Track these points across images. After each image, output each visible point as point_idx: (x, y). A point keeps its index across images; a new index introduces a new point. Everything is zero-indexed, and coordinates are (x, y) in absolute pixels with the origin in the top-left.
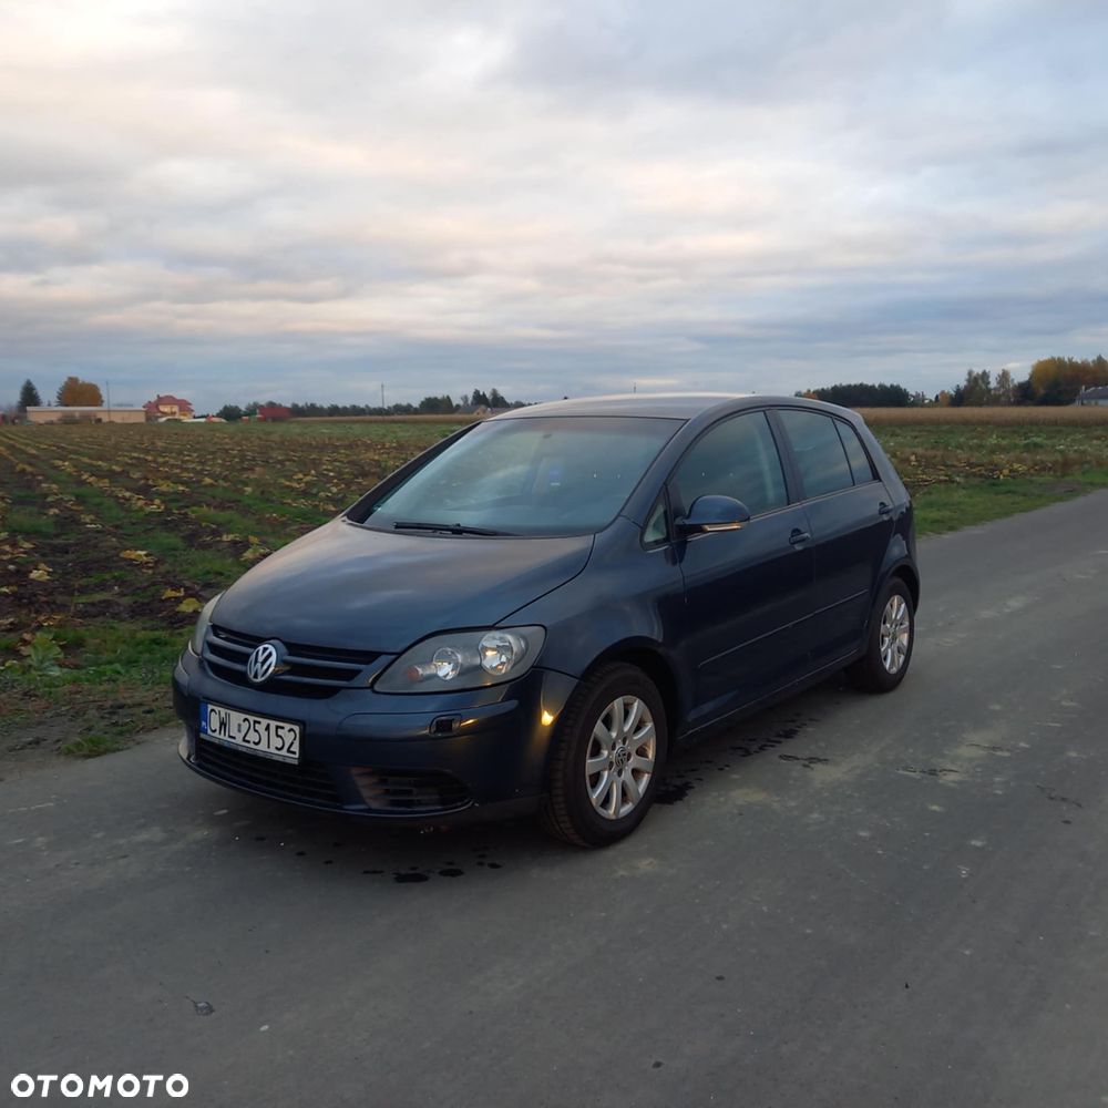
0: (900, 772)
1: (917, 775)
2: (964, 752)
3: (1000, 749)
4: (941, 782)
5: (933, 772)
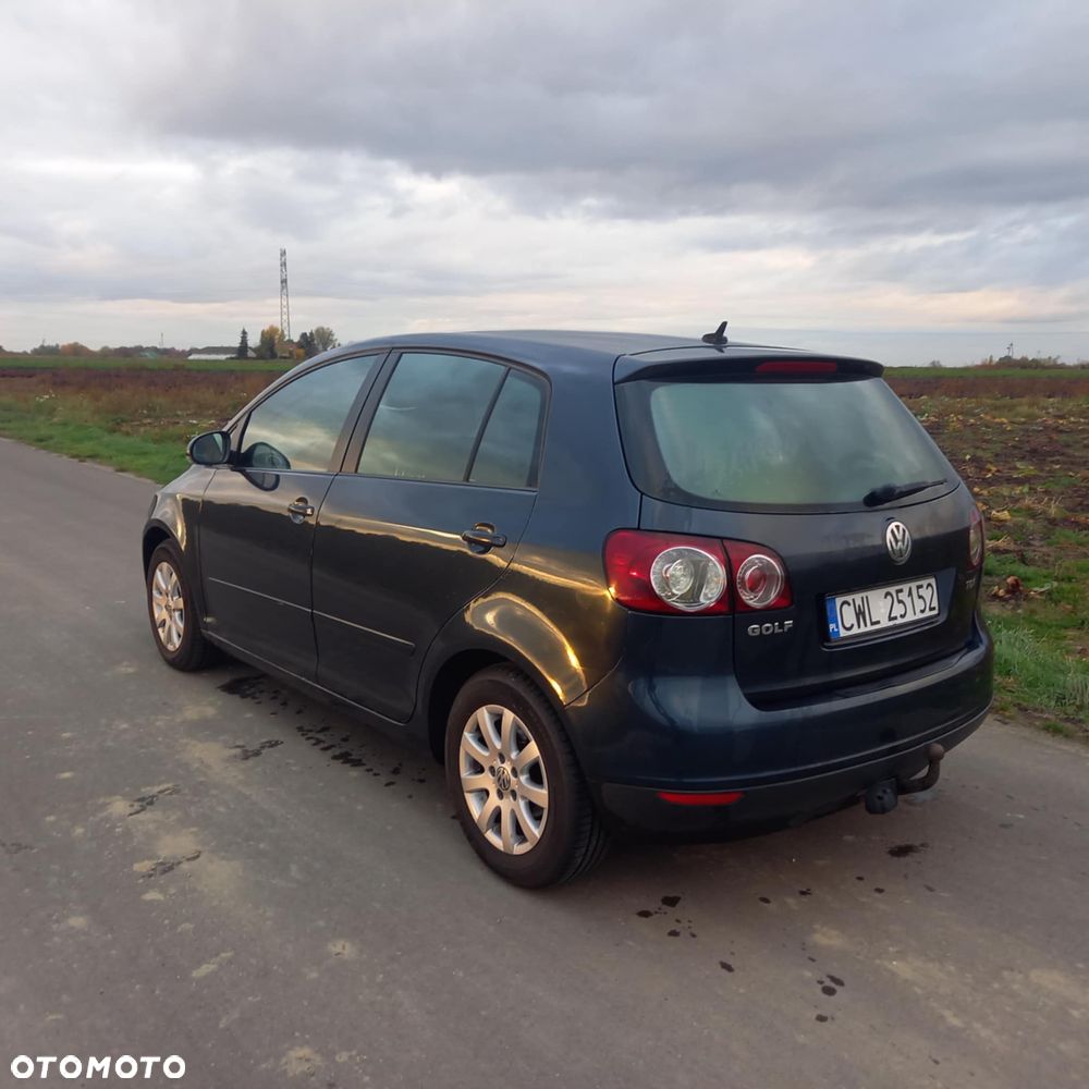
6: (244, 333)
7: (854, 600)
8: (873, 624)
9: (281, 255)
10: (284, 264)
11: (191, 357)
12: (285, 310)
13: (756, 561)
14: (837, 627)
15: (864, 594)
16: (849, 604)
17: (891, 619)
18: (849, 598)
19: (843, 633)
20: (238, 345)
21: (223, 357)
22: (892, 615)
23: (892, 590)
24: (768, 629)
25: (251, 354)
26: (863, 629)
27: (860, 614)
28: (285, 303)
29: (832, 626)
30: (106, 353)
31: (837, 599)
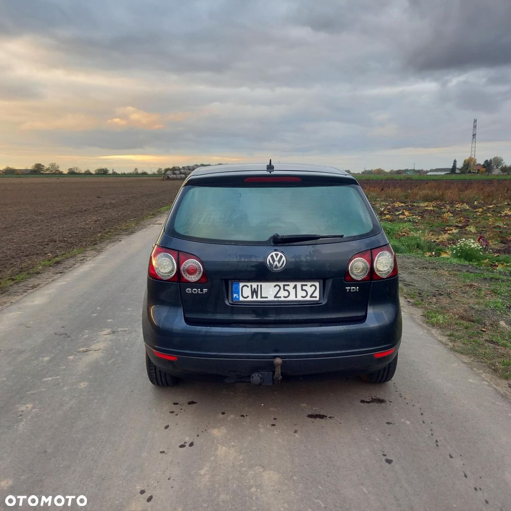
0: (127, 329)
1: (119, 329)
2: (101, 345)
3: (84, 352)
4: (110, 329)
5: (114, 332)
6: (455, 161)
7: (251, 285)
8: (261, 297)
9: (474, 122)
10: (475, 127)
11: (428, 174)
12: (473, 149)
13: (191, 263)
14: (239, 296)
15: (259, 284)
16: (248, 287)
17: (275, 297)
18: (249, 284)
19: (241, 299)
20: (451, 167)
21: (443, 173)
22: (277, 296)
23: (281, 284)
24: (195, 291)
25: (457, 171)
26: (255, 299)
27: (254, 292)
28: (473, 146)
29: (235, 295)
30: (392, 172)
31: (240, 284)
